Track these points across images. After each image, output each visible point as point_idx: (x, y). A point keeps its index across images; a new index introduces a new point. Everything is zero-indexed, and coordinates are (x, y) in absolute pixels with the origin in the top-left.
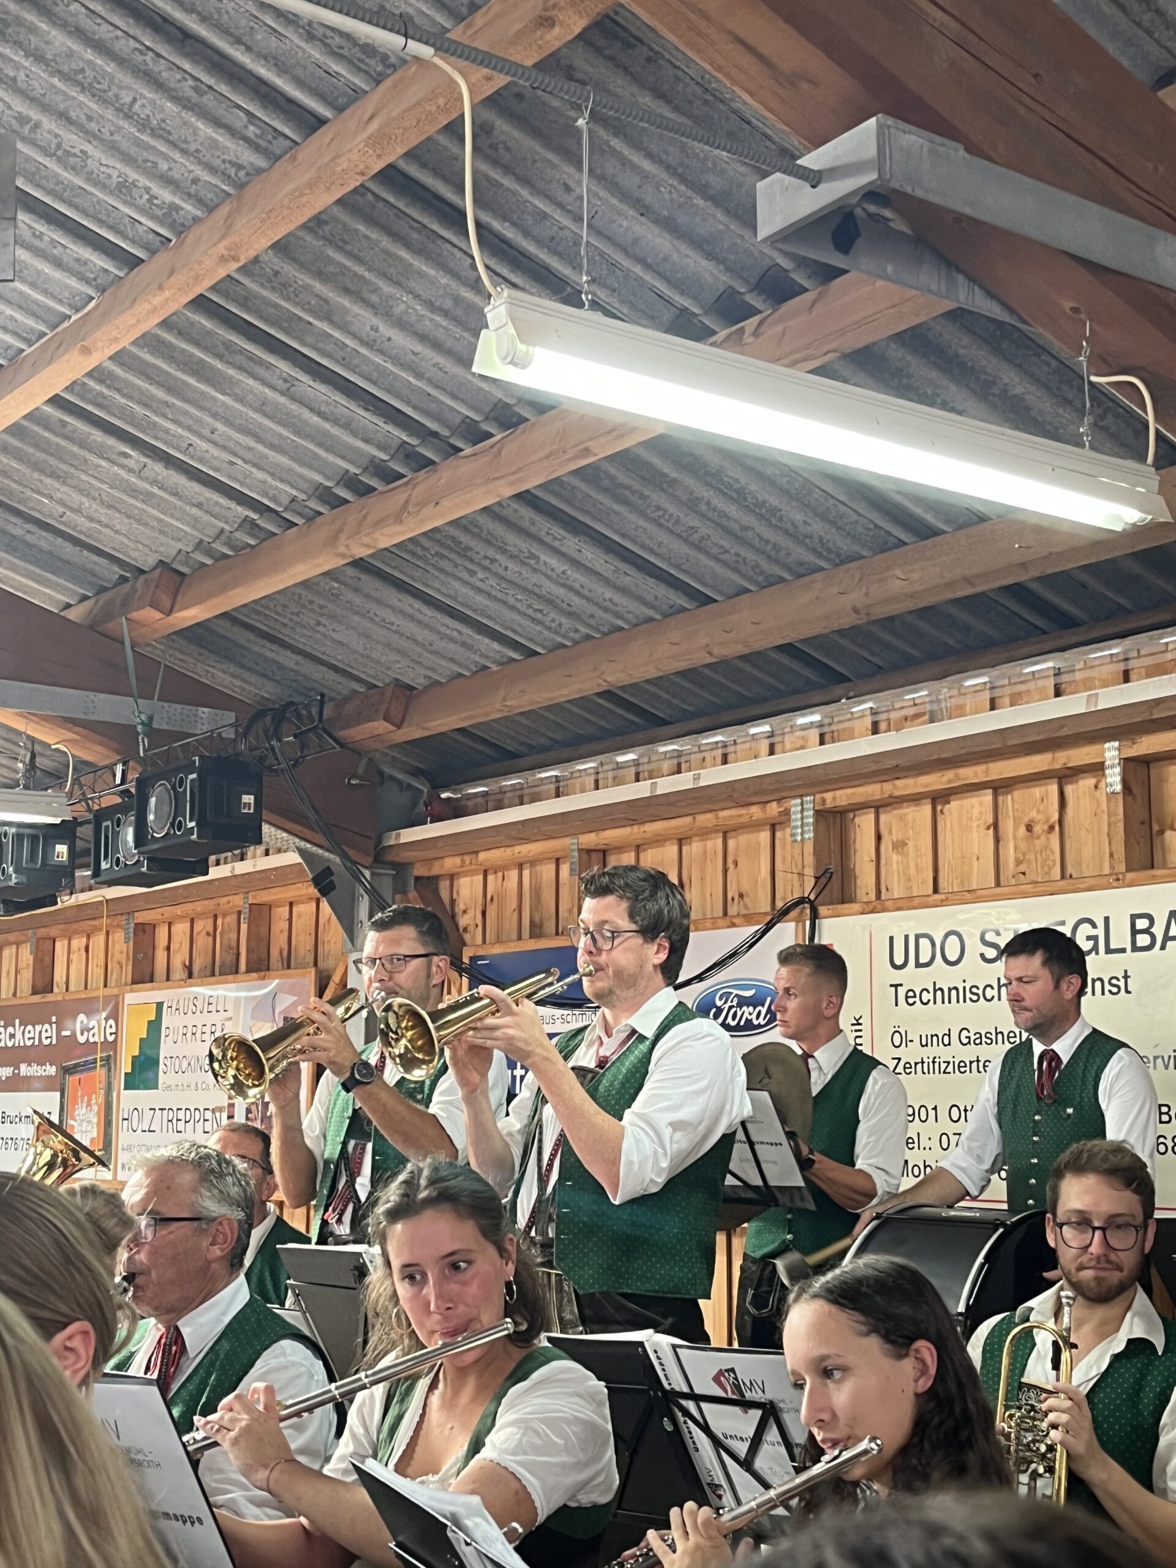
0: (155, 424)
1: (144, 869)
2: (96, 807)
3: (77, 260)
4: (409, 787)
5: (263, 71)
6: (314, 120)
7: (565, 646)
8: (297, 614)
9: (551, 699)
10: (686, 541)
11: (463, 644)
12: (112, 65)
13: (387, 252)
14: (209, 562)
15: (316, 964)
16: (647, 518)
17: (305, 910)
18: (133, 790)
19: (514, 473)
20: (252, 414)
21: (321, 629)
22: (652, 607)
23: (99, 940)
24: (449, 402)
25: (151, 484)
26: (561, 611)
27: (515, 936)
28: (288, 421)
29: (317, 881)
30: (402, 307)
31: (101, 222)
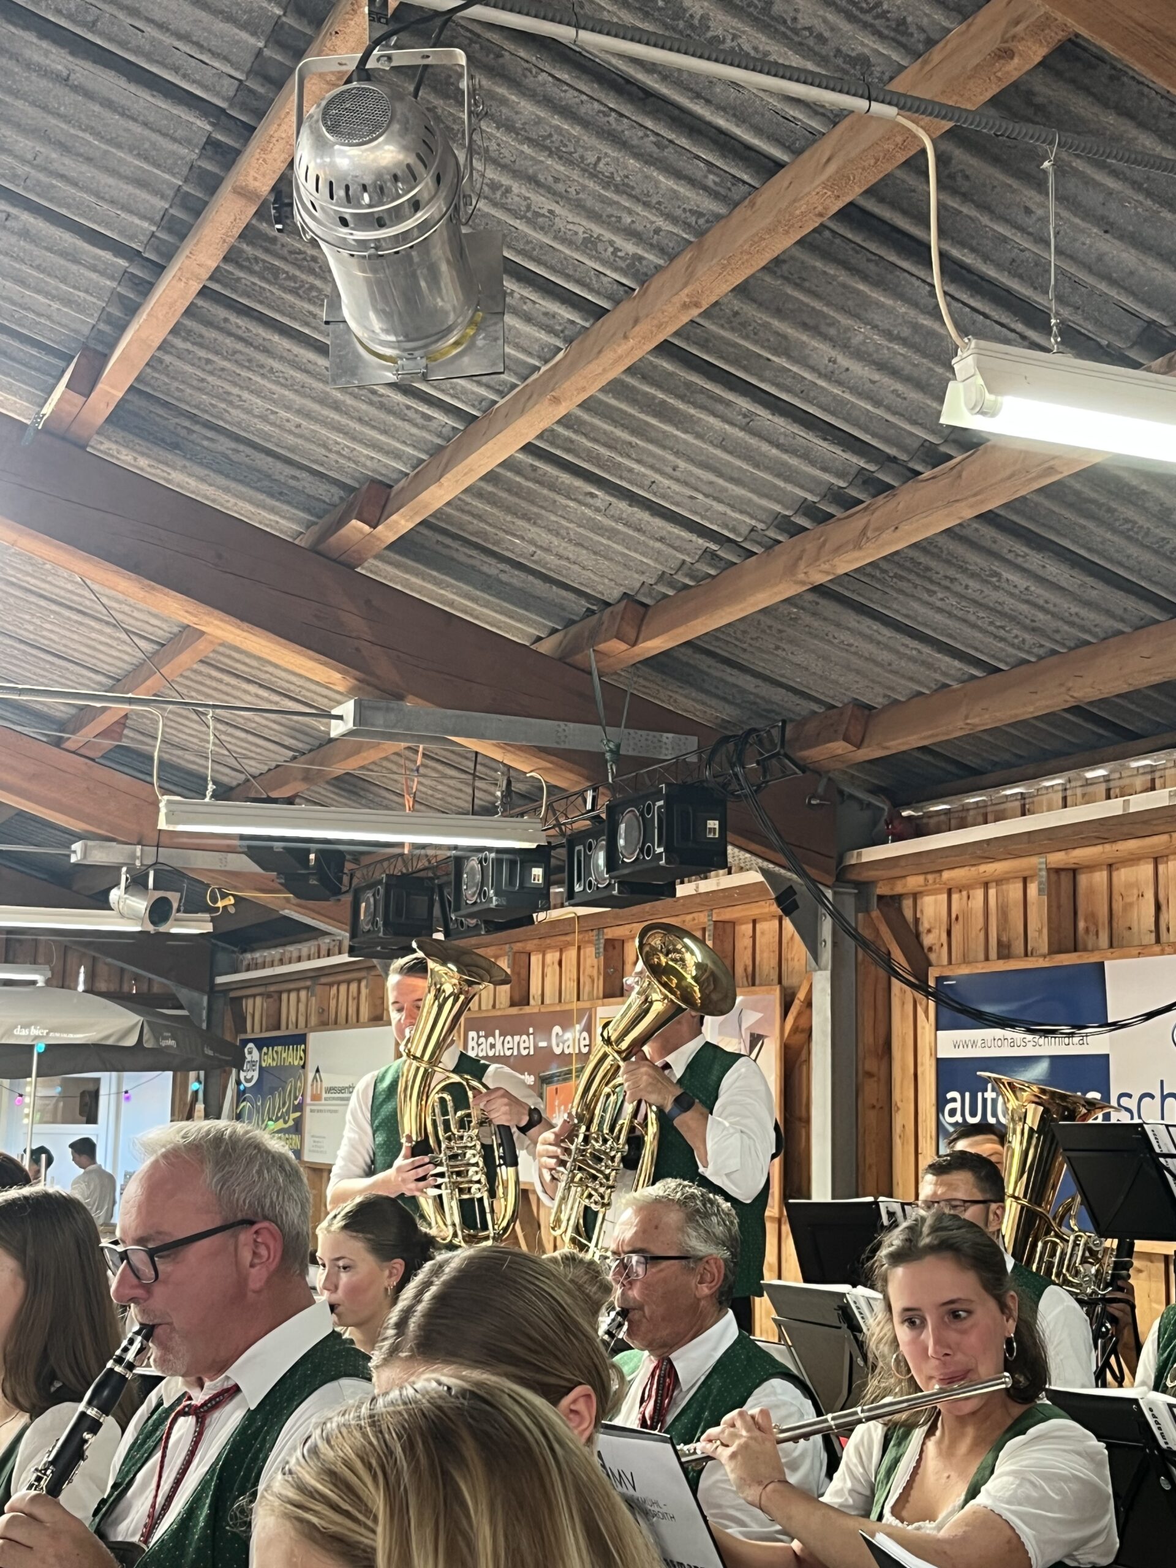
0: (620, 464)
1: (615, 892)
2: (569, 832)
3: (546, 314)
4: (869, 805)
5: (721, 122)
6: (772, 164)
7: (1029, 662)
8: (757, 639)
9: (1016, 716)
10: (1156, 552)
11: (923, 663)
12: (578, 128)
13: (844, 286)
14: (671, 593)
15: (780, 982)
16: (1114, 531)
17: (768, 928)
18: (604, 816)
19: (975, 495)
20: (711, 449)
21: (779, 652)
22: (1122, 620)
23: (571, 954)
24: (908, 427)
25: (616, 521)
26: (1025, 628)
27: (982, 956)
28: (748, 455)
29: (779, 900)
30: (860, 338)
31: (568, 277)
